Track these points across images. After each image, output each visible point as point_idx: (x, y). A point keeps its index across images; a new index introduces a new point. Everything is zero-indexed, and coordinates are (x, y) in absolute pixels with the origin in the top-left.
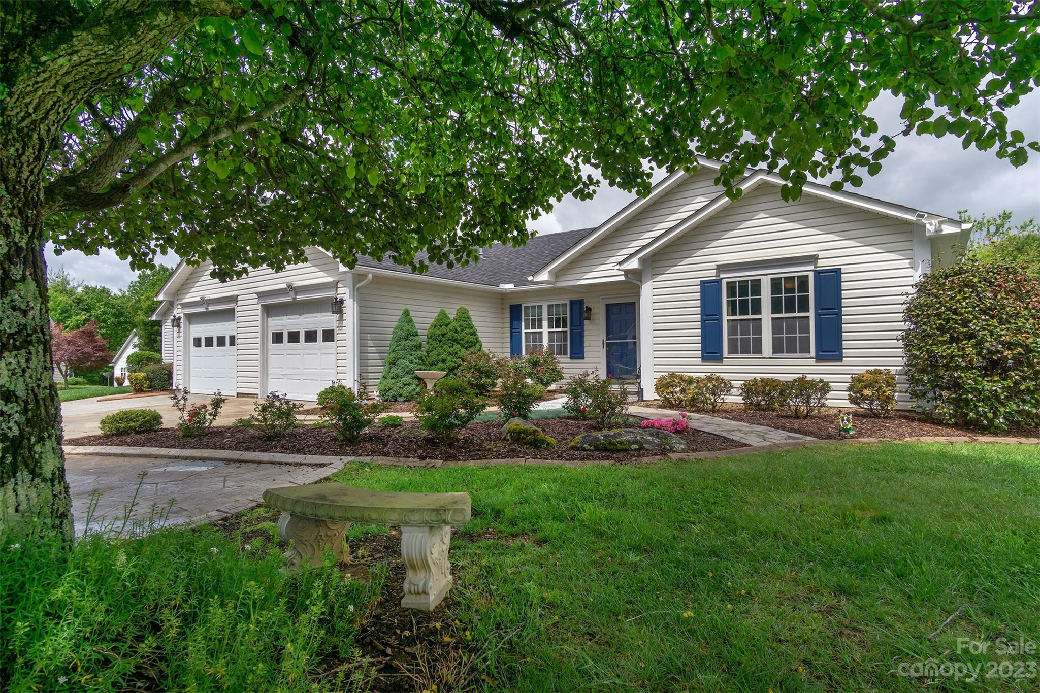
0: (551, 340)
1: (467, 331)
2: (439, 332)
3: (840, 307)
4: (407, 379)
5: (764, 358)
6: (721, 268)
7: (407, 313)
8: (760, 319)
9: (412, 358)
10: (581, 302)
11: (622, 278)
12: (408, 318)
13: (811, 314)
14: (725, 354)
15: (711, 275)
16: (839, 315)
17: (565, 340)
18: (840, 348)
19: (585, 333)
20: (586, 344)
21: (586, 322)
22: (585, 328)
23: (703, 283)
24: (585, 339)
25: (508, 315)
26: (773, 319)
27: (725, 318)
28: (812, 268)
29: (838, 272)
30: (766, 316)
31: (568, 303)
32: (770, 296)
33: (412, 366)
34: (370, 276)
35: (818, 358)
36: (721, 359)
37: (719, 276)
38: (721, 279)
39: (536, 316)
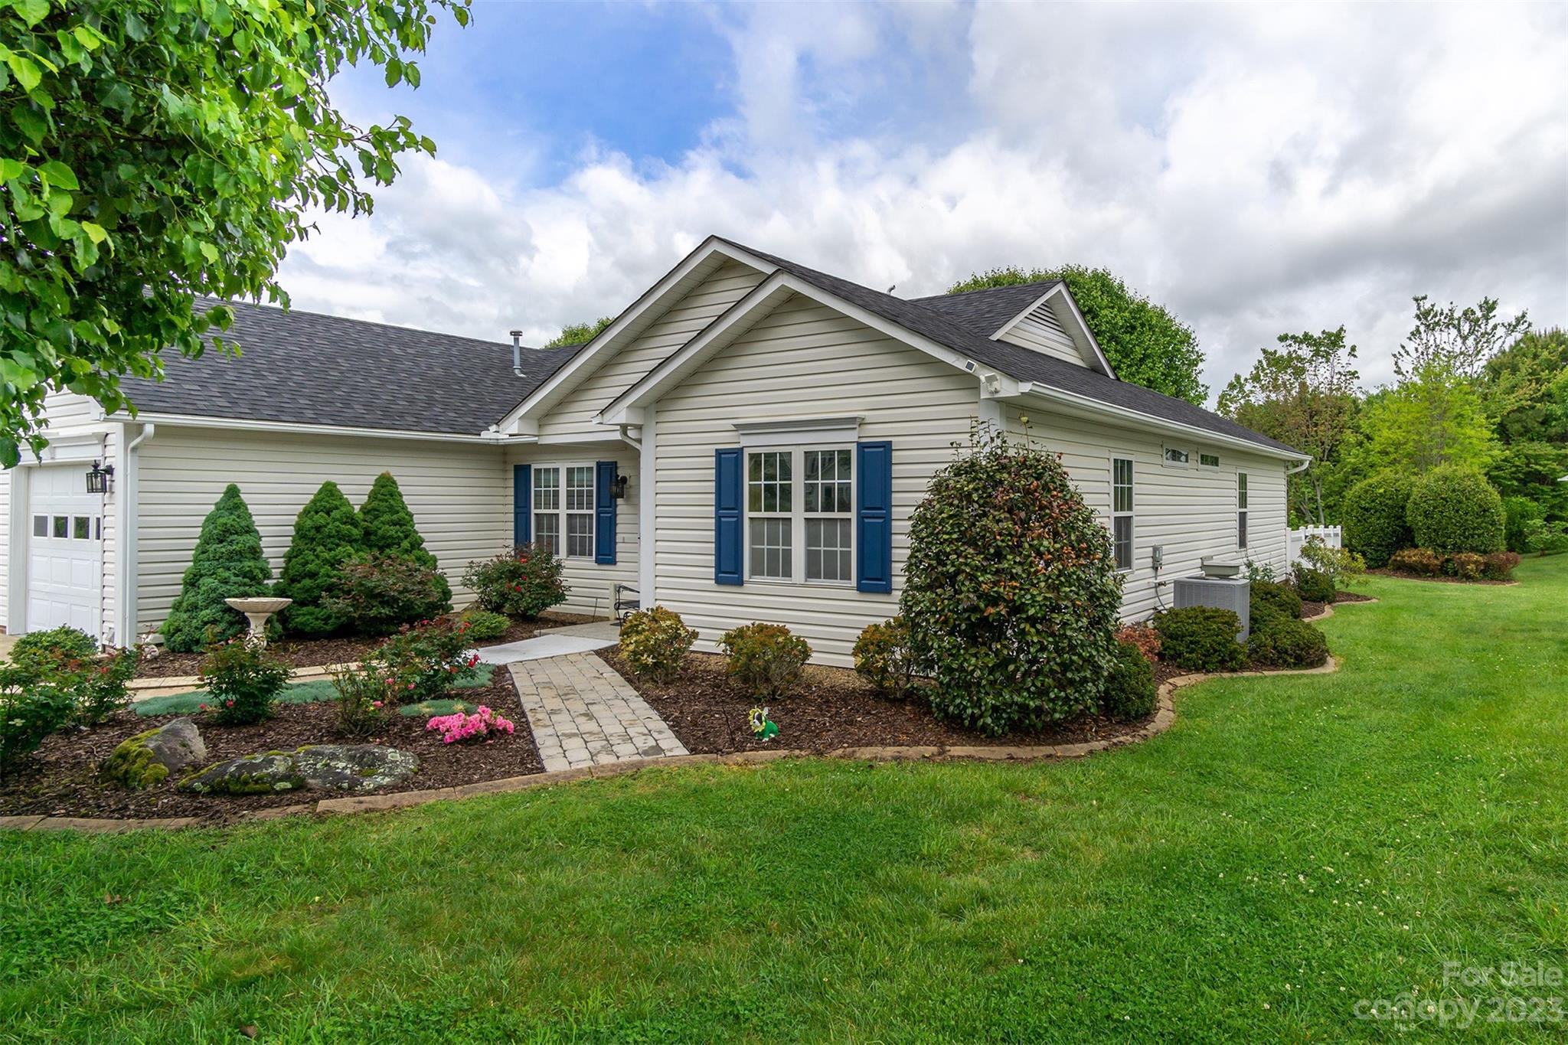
0: (570, 529)
1: (386, 517)
2: (309, 523)
3: (889, 504)
4: (206, 614)
5: (794, 585)
6: (741, 430)
7: (232, 492)
8: (790, 519)
9: (227, 574)
10: (613, 467)
12: (231, 504)
13: (853, 515)
14: (746, 576)
15: (729, 440)
16: (888, 519)
17: (590, 531)
18: (888, 574)
19: (618, 519)
20: (619, 538)
21: (620, 501)
22: (619, 510)
23: (719, 453)
24: (618, 529)
25: (511, 483)
26: (807, 519)
27: (748, 514)
28: (855, 438)
29: (887, 447)
30: (798, 514)
31: (593, 465)
32: (803, 482)
33: (223, 588)
34: (149, 429)
35: (861, 588)
36: (740, 582)
37: (740, 443)
38: (742, 449)
39: (550, 487)
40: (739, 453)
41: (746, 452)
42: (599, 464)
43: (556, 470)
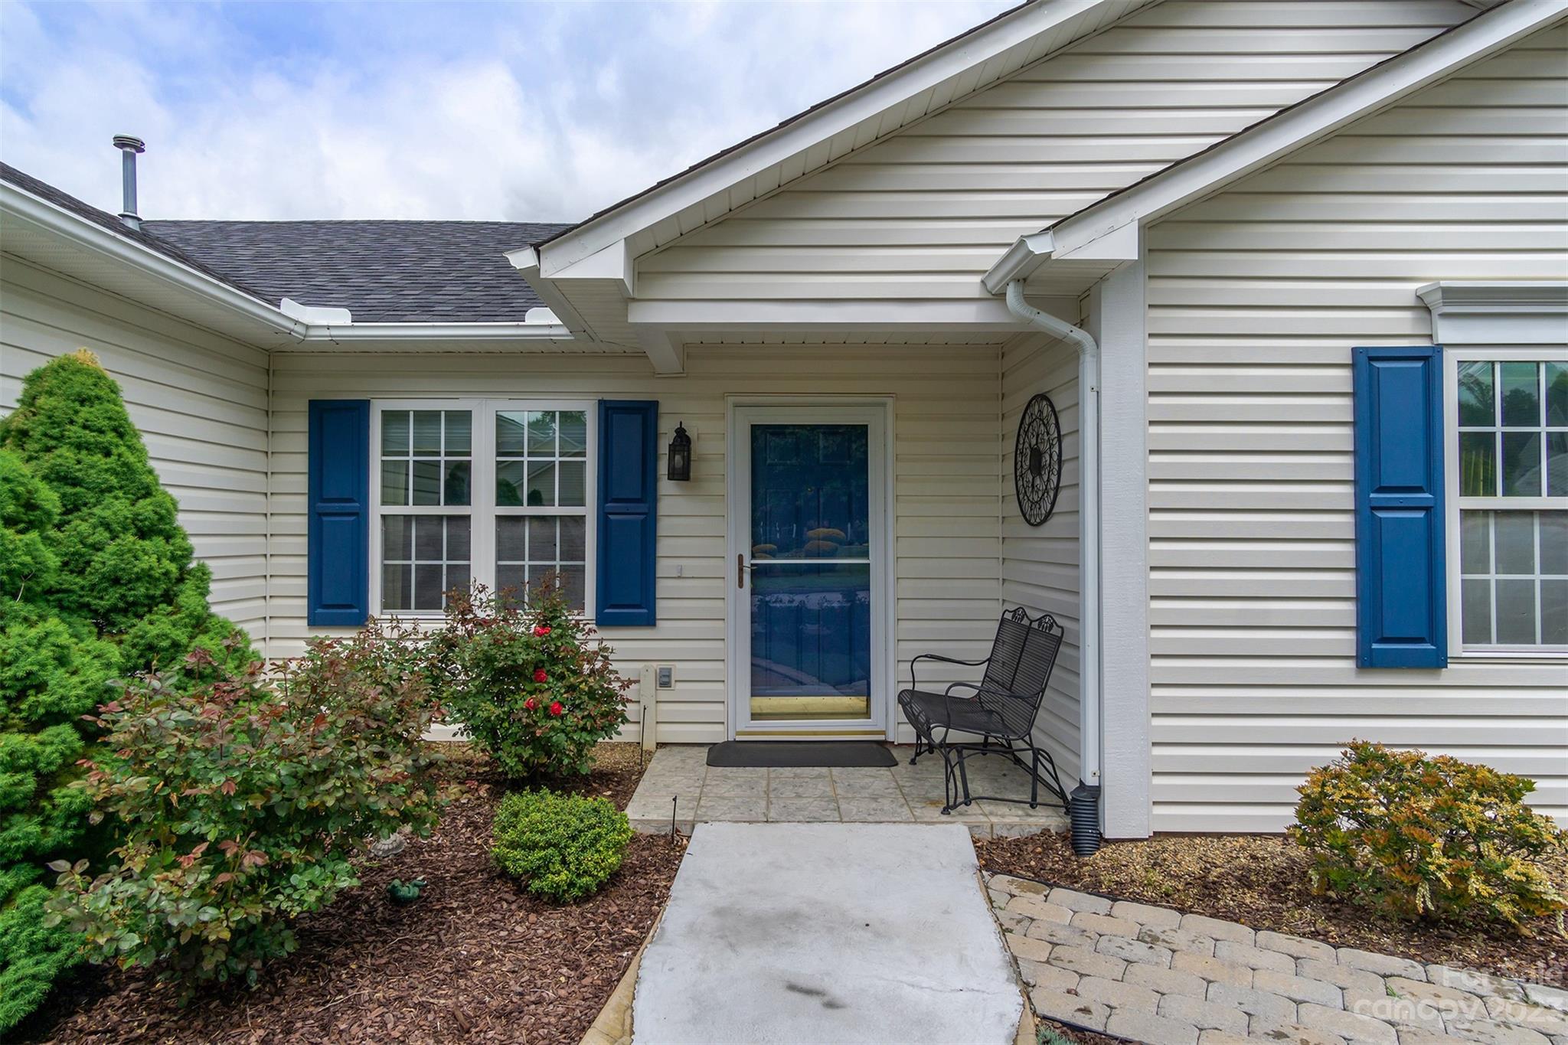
0: (506, 548)
1: (118, 507)
10: (646, 412)
14: (1455, 646)
15: (1394, 328)
17: (575, 550)
19: (664, 526)
20: (664, 567)
21: (666, 486)
22: (664, 507)
23: (1361, 361)
24: (664, 547)
25: (302, 443)
27: (1455, 502)
31: (591, 410)
36: (1438, 661)
37: (1430, 336)
38: (1439, 348)
39: (438, 454)
40: (1429, 360)
41: (1450, 360)
42: (609, 411)
43: (461, 419)
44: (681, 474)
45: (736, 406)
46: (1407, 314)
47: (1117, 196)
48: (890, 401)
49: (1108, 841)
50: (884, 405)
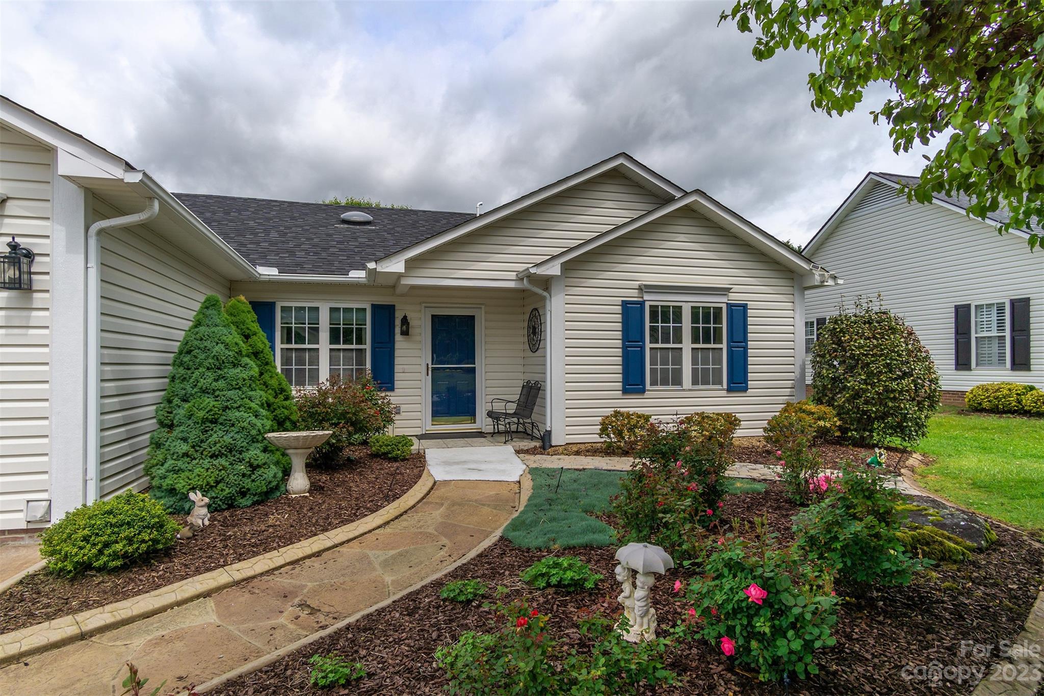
3: (745, 340)
6: (642, 289)
8: (681, 349)
10: (390, 309)
11: (512, 285)
13: (724, 346)
14: (648, 387)
15: (633, 295)
16: (746, 348)
17: (362, 362)
18: (745, 380)
19: (397, 353)
20: (397, 368)
21: (398, 337)
22: (397, 346)
23: (625, 304)
24: (397, 361)
26: (692, 349)
27: (648, 345)
28: (725, 300)
29: (745, 307)
30: (687, 345)
31: (368, 308)
32: (690, 325)
34: (157, 205)
35: (729, 390)
36: (643, 391)
37: (642, 297)
38: (644, 301)
39: (305, 324)
40: (642, 304)
41: (647, 304)
42: (375, 307)
43: (317, 309)
44: (405, 333)
45: (425, 307)
46: (637, 291)
47: (554, 258)
48: (483, 307)
49: (553, 446)
50: (481, 308)
